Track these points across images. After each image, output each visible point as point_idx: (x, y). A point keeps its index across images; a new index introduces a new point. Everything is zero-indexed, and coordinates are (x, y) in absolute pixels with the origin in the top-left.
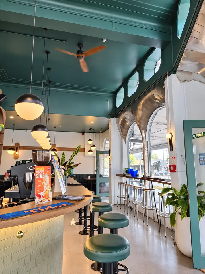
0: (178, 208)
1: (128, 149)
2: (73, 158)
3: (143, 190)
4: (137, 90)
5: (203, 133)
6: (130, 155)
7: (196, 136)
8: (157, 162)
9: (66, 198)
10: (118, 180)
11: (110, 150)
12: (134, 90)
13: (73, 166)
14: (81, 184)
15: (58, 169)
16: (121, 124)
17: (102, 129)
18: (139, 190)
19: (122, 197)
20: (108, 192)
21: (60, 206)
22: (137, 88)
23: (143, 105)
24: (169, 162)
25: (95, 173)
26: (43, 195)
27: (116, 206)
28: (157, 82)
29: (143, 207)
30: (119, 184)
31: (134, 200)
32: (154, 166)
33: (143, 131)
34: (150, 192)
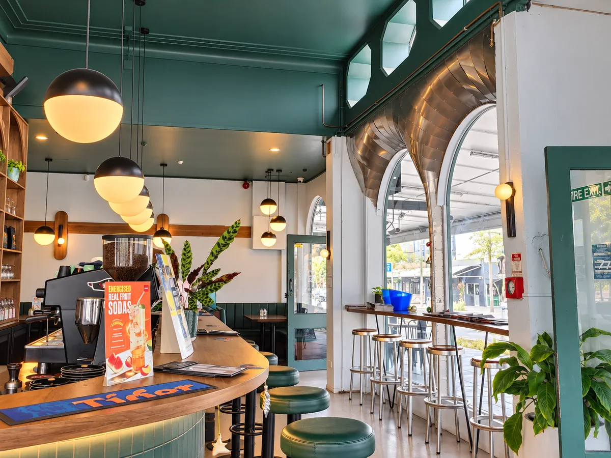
0: (528, 401)
1: (385, 229)
2: (216, 257)
3: (429, 351)
4: (412, 53)
5: (602, 185)
6: (388, 248)
7: (583, 192)
8: (471, 267)
9: (191, 369)
10: (353, 321)
11: (328, 233)
12: (403, 54)
13: (215, 282)
14: (236, 332)
15: (173, 289)
16: (363, 158)
17: (305, 170)
18: (414, 350)
19: (365, 373)
20: (323, 356)
21: (171, 391)
22: (411, 45)
23: (430, 100)
24: (504, 269)
25: (284, 300)
26: (129, 360)
27: (347, 397)
28: (472, 28)
29: (426, 400)
30: (355, 332)
31: (399, 380)
32: (460, 279)
33: (430, 175)
34: (447, 356)
